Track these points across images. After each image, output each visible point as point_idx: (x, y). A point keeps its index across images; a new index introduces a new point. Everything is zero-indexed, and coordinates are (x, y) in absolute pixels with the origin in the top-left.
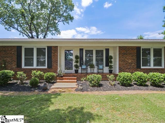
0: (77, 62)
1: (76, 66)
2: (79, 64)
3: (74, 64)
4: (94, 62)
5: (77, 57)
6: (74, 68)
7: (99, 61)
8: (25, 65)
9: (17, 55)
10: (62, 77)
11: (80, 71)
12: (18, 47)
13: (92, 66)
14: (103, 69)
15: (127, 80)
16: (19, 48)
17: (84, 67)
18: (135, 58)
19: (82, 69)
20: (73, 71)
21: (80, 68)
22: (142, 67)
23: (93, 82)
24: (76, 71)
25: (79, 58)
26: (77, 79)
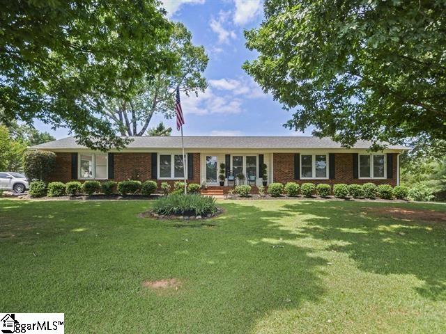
0: (222, 172)
1: (222, 177)
2: (224, 175)
3: (218, 174)
4: (244, 172)
5: (222, 166)
6: (218, 180)
7: (251, 171)
8: (161, 176)
9: (152, 164)
10: (206, 189)
11: (226, 184)
12: (153, 153)
13: (242, 177)
14: (254, 181)
15: (276, 190)
16: (154, 155)
17: (231, 178)
18: (292, 166)
19: (229, 180)
20: (217, 184)
21: (226, 179)
22: (301, 178)
23: (242, 193)
24: (222, 184)
25: (225, 167)
26: (223, 192)
